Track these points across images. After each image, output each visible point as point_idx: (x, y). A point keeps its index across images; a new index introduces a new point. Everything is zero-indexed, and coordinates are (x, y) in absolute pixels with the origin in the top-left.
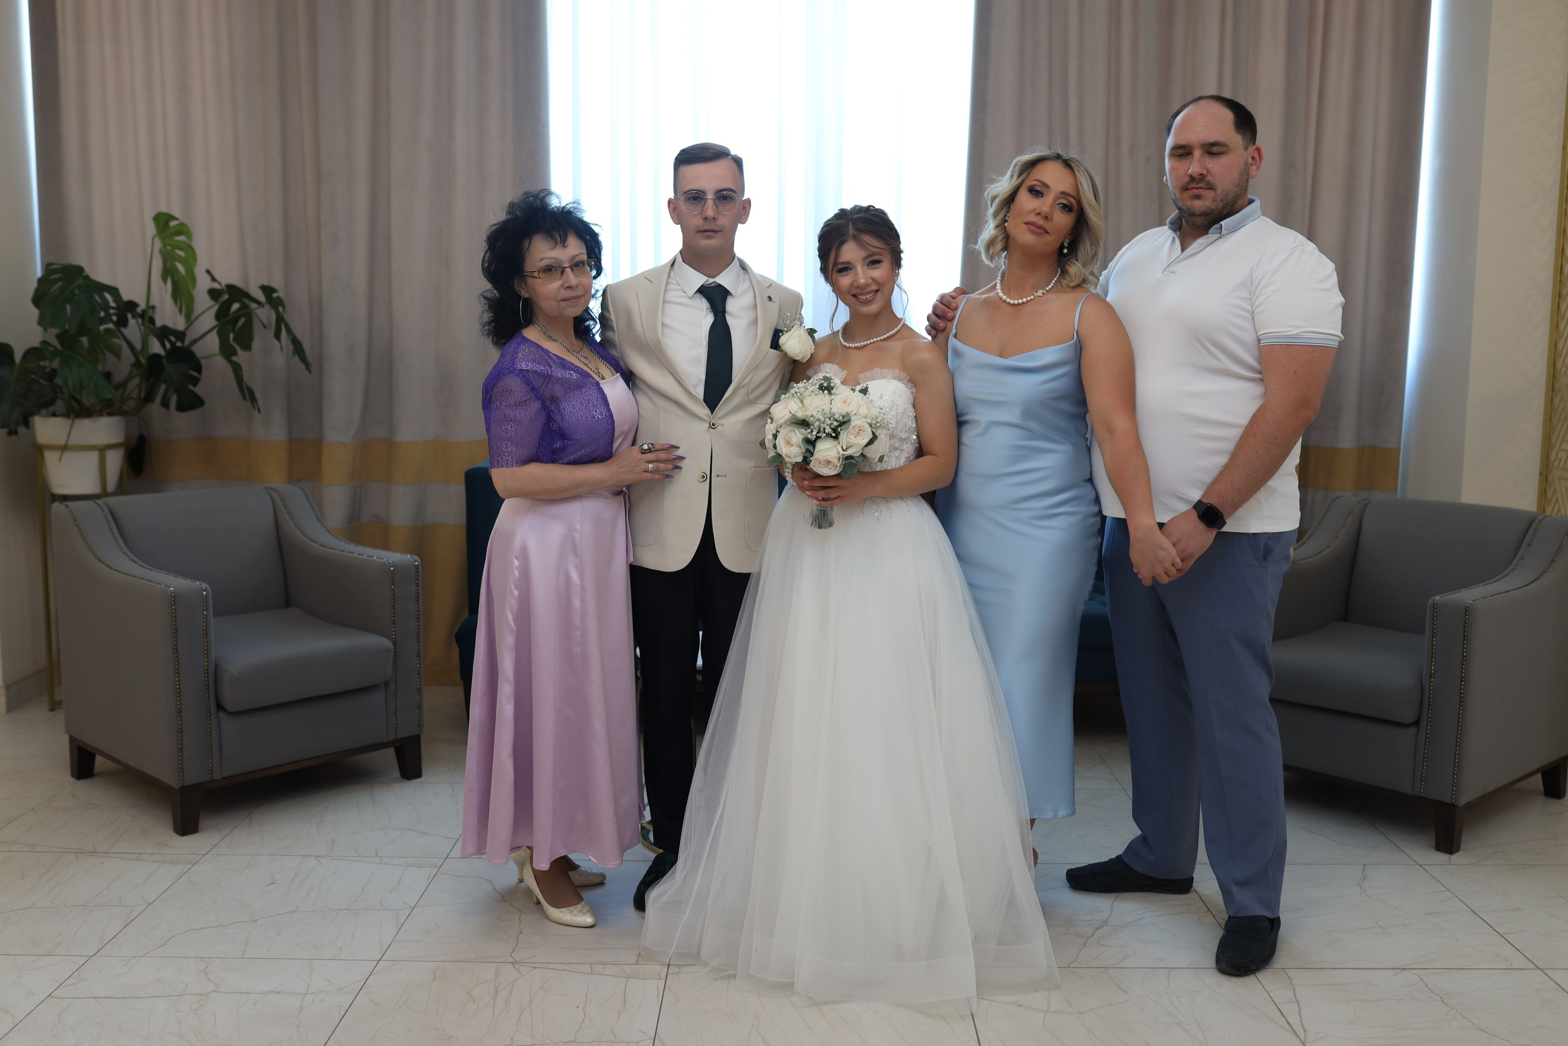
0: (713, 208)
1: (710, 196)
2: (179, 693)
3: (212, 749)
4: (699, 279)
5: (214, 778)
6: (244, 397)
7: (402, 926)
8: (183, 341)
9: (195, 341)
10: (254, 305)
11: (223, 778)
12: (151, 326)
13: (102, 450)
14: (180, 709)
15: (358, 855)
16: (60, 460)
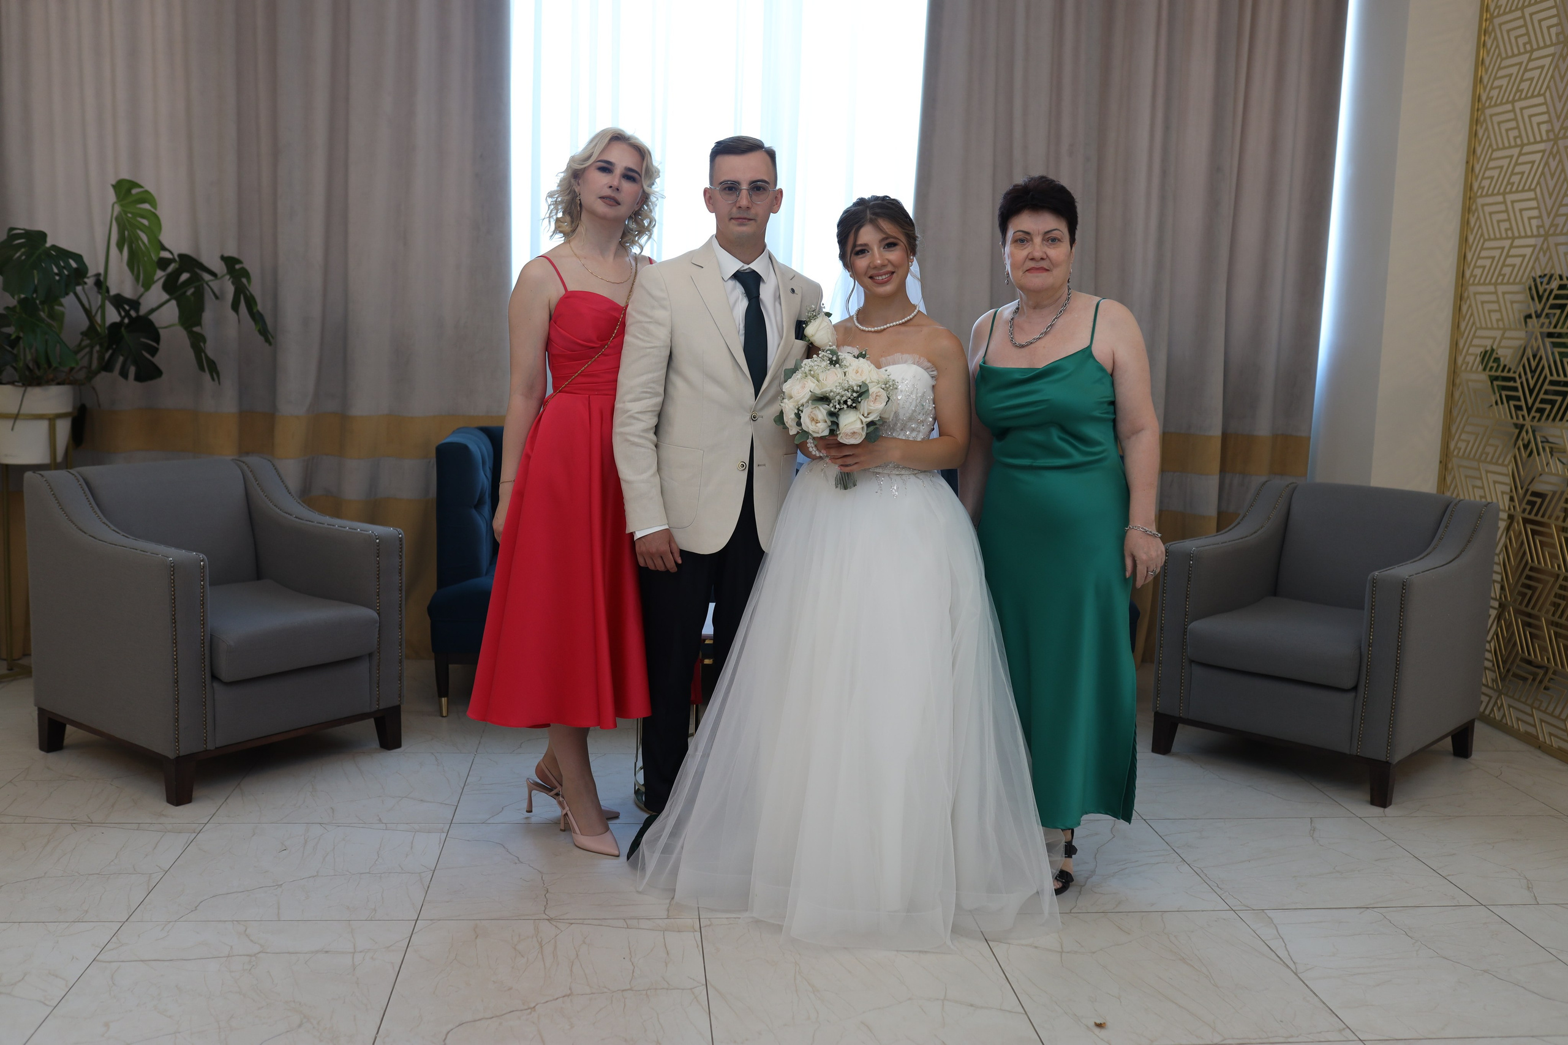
0: (747, 198)
1: (744, 186)
2: (177, 663)
3: (206, 720)
4: (734, 265)
5: (208, 748)
6: (202, 369)
7: (428, 888)
8: (137, 310)
9: (153, 311)
10: (207, 277)
11: (216, 748)
12: (107, 295)
13: (52, 419)
14: (176, 679)
15: (361, 822)
16: (12, 429)
